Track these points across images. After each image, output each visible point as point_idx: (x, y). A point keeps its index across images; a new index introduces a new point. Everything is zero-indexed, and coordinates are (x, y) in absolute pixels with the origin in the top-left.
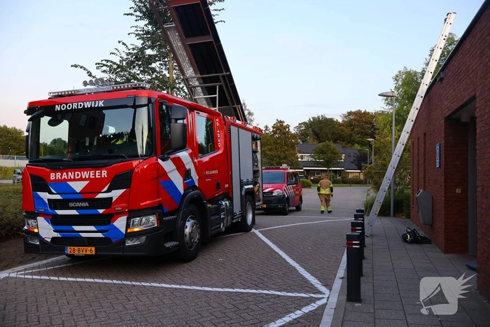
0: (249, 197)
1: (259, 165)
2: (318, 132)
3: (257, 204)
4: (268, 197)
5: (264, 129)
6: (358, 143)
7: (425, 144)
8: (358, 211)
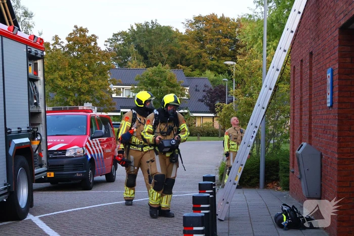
0: (22, 159)
1: (41, 103)
2: (146, 49)
3: (36, 171)
4: (57, 159)
5: (52, 42)
6: (211, 69)
7: (311, 70)
8: (205, 179)
